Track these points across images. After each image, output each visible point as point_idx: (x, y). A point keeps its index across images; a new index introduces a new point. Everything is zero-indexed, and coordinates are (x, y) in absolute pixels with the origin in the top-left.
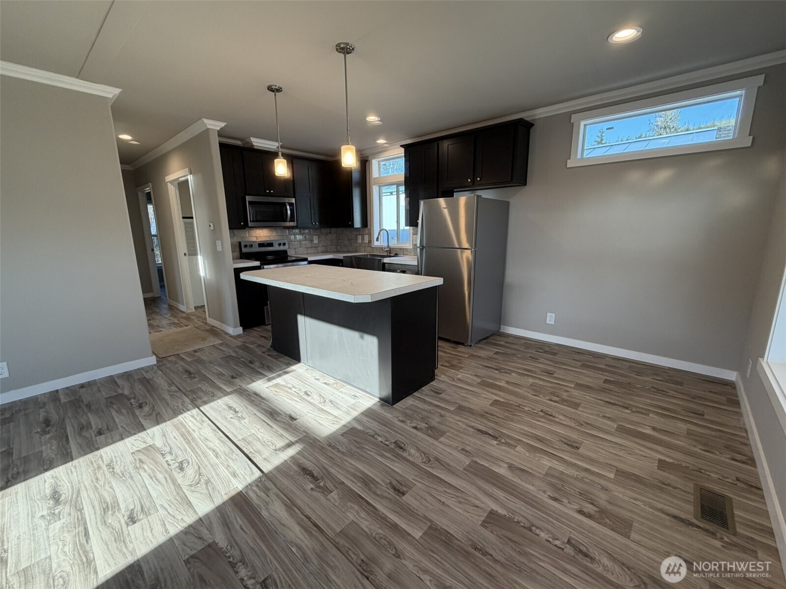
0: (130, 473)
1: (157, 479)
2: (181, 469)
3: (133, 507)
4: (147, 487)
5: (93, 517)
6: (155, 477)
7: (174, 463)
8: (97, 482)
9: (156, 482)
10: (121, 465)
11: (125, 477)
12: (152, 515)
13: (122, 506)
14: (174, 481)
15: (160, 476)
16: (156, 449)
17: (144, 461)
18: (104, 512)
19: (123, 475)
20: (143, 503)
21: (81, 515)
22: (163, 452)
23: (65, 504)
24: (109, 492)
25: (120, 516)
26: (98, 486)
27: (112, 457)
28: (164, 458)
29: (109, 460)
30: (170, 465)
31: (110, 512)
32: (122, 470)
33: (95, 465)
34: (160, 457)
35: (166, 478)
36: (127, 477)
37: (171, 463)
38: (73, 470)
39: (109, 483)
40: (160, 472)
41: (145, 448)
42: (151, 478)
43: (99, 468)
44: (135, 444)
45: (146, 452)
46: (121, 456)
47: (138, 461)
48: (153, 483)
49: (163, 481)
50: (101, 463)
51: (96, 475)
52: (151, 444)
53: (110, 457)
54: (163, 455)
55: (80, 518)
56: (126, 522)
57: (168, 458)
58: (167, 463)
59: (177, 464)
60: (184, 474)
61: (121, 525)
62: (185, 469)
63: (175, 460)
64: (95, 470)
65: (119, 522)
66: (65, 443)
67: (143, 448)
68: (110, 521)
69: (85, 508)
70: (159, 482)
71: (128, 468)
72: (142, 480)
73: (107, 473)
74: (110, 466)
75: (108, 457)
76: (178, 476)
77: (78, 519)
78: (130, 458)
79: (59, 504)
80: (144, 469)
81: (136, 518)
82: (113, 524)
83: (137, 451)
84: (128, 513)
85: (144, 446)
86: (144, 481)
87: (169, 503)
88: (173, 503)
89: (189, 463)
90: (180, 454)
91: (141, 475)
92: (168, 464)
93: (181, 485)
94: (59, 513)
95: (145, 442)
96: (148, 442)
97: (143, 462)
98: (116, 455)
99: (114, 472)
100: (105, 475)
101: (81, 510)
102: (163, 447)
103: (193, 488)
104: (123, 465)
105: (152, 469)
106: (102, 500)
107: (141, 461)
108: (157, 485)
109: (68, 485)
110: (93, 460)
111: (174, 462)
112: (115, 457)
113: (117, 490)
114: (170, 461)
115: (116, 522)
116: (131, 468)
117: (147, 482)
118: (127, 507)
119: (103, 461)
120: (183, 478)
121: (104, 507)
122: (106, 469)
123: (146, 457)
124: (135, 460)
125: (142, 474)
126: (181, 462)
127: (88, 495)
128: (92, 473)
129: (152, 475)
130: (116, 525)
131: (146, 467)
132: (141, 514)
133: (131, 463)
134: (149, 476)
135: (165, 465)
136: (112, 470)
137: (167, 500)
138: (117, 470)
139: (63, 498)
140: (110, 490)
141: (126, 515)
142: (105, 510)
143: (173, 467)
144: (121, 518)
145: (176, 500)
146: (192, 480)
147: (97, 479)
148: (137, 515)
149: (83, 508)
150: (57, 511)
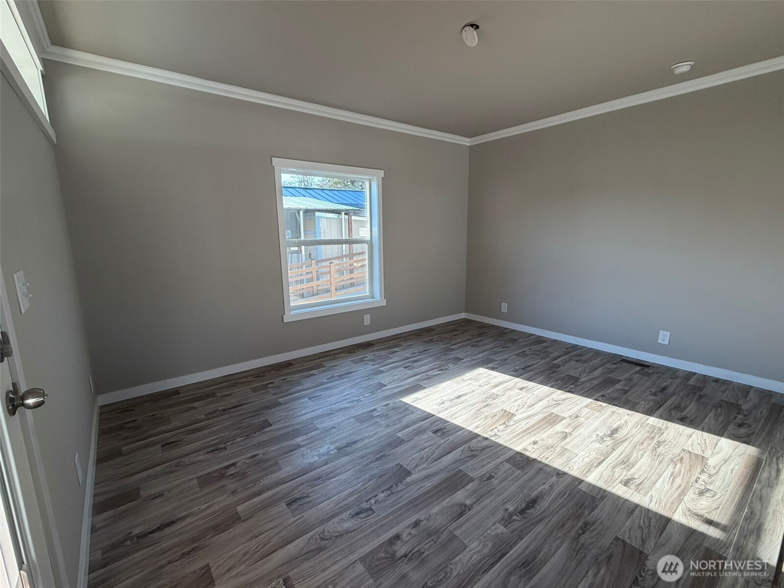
0: (663, 459)
1: (673, 480)
2: (700, 493)
3: (636, 477)
4: (660, 477)
5: (614, 459)
6: (675, 477)
7: (702, 485)
8: (640, 445)
9: (670, 481)
10: (665, 449)
11: (657, 458)
12: (638, 494)
13: (633, 471)
14: (683, 493)
15: (678, 481)
16: (704, 462)
17: (683, 461)
18: (621, 463)
19: (658, 456)
20: (645, 482)
21: (611, 452)
22: (705, 470)
23: (612, 439)
24: (638, 456)
25: (624, 473)
26: (637, 448)
27: (668, 439)
28: (700, 474)
29: (663, 440)
30: (697, 482)
31: (623, 466)
32: (662, 453)
33: (653, 435)
34: (699, 470)
35: (680, 486)
36: (659, 459)
37: (700, 482)
38: (639, 427)
39: (645, 452)
40: (683, 478)
41: (697, 456)
42: (671, 476)
43: (652, 438)
44: (693, 446)
45: (693, 457)
46: (673, 444)
47: (679, 457)
48: (668, 479)
49: (676, 485)
50: (657, 436)
51: (645, 440)
52: (706, 456)
53: (667, 439)
54: (703, 471)
55: (608, 453)
56: (622, 479)
57: (704, 477)
58: (697, 478)
59: (703, 487)
60: (697, 499)
61: (618, 478)
62: (704, 497)
63: (706, 484)
64: (648, 437)
65: (620, 476)
66: (655, 408)
67: (695, 454)
68: (617, 470)
69: (616, 451)
70: (672, 483)
71: (667, 455)
72: (663, 470)
73: (652, 445)
74: (659, 443)
75: (666, 437)
76: (690, 495)
77: (607, 452)
78: (677, 451)
79: (610, 437)
80: (676, 466)
81: (629, 485)
82: (616, 473)
83: (688, 451)
84: (630, 477)
85: (699, 452)
86: (664, 472)
87: (658, 500)
88: (660, 504)
89: (713, 496)
90: (717, 484)
91: (668, 467)
92: (696, 480)
93: (683, 502)
94: (605, 441)
95: (703, 451)
96: (706, 453)
97: (681, 461)
98: (672, 441)
99: (656, 448)
100: (649, 445)
101: (614, 450)
102: (711, 467)
103: (688, 513)
104: (666, 451)
105: (680, 471)
106: (628, 457)
107: (681, 460)
108: (668, 483)
109: (626, 432)
110: (655, 431)
111: (703, 483)
112: (670, 442)
113: (643, 460)
114: (701, 479)
115: (618, 474)
116: (670, 456)
117: (665, 474)
118: (634, 474)
119: (659, 437)
120: (692, 499)
121: (625, 461)
122: (654, 443)
123: (688, 461)
124: (679, 455)
125: (670, 467)
126: (708, 489)
127: (627, 446)
128: (644, 438)
129: (674, 475)
130: (616, 475)
131: (678, 466)
132: (635, 486)
133: (673, 454)
134: (672, 473)
135: (693, 479)
136: (657, 446)
137: (660, 498)
138: (659, 450)
139: (615, 435)
140: (639, 456)
141: (627, 477)
142: (623, 462)
143: (697, 485)
144: (623, 475)
145: (666, 505)
146: (695, 508)
147: (642, 443)
148: (632, 484)
149: (615, 450)
150: (605, 439)
